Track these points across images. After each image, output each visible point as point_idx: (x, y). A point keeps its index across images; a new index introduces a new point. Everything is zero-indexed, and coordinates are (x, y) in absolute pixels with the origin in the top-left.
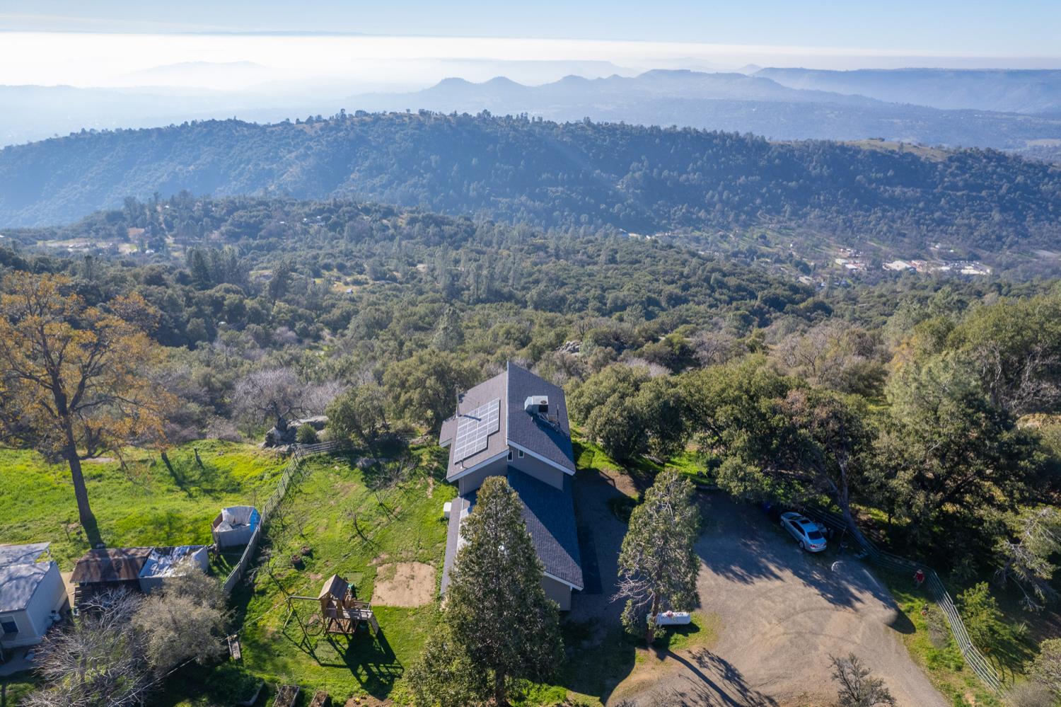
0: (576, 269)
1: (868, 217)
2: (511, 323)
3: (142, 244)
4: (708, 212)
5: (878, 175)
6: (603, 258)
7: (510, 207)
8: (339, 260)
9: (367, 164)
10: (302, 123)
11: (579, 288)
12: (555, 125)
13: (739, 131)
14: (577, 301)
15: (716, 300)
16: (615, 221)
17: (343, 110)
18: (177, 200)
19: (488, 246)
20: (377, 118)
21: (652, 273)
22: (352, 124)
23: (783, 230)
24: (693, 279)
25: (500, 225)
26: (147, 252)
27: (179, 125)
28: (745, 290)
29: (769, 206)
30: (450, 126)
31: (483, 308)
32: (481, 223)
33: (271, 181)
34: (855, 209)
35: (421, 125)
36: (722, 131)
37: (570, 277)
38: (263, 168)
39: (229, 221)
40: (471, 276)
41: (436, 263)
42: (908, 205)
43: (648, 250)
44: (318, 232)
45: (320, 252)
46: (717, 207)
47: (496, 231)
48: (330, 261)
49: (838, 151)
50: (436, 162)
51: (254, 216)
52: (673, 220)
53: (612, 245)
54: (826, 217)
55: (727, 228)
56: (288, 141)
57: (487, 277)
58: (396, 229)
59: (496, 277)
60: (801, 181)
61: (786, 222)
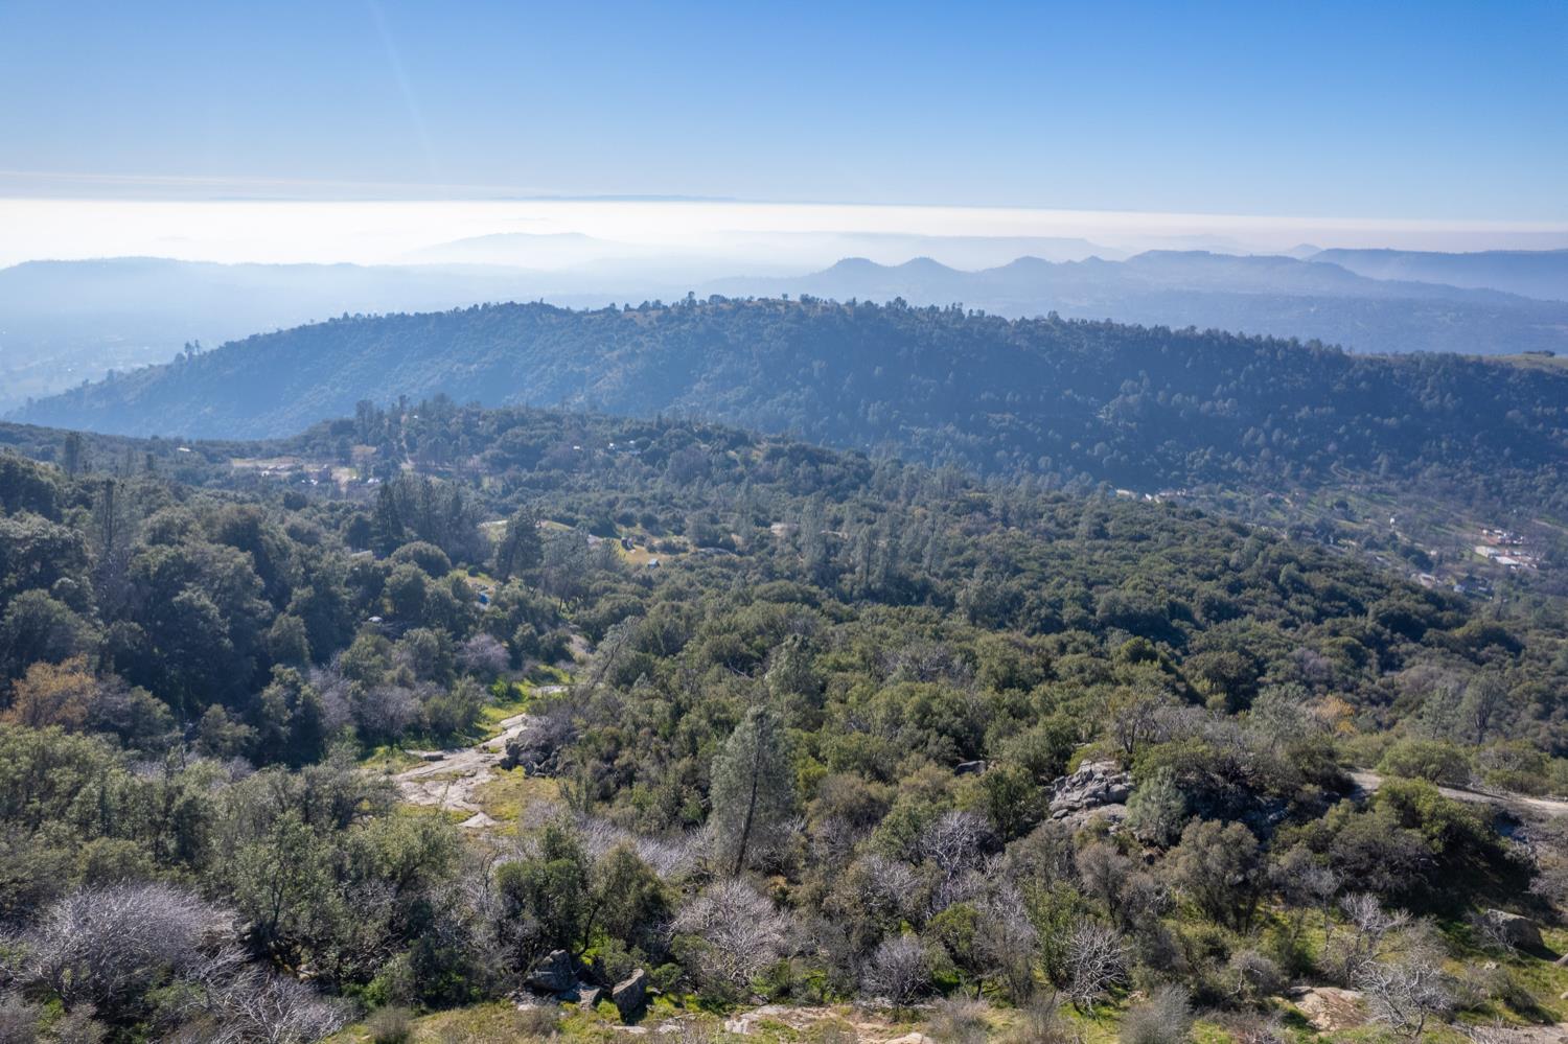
0: (1038, 546)
1: (1532, 478)
3: (365, 470)
4: (1248, 462)
5: (1548, 411)
6: (1083, 528)
7: (928, 441)
8: (648, 510)
9: (719, 370)
10: (633, 310)
11: (1043, 579)
12: (1004, 322)
13: (1297, 335)
14: (1042, 603)
15: (1292, 613)
16: (1095, 468)
17: (691, 294)
18: (429, 409)
19: (892, 500)
20: (739, 306)
21: (1174, 558)
22: (703, 313)
23: (1377, 495)
24: (1247, 574)
25: (913, 467)
26: (370, 481)
27: (466, 309)
28: (1343, 598)
29: (1350, 456)
30: (845, 320)
32: (882, 462)
33: (580, 388)
34: (1506, 465)
35: (801, 316)
36: (1270, 336)
37: (1028, 559)
38: (572, 371)
39: (499, 442)
40: (859, 549)
41: (803, 524)
43: (1161, 519)
44: (627, 464)
45: (620, 495)
46: (1263, 453)
47: (905, 476)
48: (633, 510)
49: (1470, 371)
50: (820, 370)
51: (535, 436)
52: (1191, 470)
53: (1099, 507)
54: (1452, 476)
55: (1280, 487)
56: (610, 333)
57: (885, 553)
58: (747, 466)
59: (902, 552)
60: (1406, 417)
61: (1379, 482)
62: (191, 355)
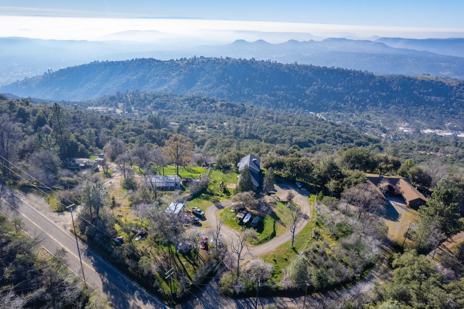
0: (283, 128)
1: (418, 109)
2: (255, 146)
3: (123, 110)
4: (345, 104)
5: (424, 91)
6: (294, 123)
7: (261, 99)
8: (195, 120)
9: (204, 79)
10: (179, 61)
11: (283, 135)
12: (282, 65)
14: (281, 140)
15: (337, 142)
16: (304, 106)
17: (195, 56)
18: (135, 93)
19: (250, 117)
20: (209, 60)
21: (313, 130)
22: (199, 62)
23: (377, 114)
24: (328, 134)
25: (256, 108)
26: (126, 112)
27: (131, 60)
28: (349, 139)
29: (372, 103)
30: (238, 65)
31: (247, 141)
32: (248, 107)
33: (165, 84)
34: (412, 106)
35: (226, 63)
36: (354, 70)
37: (280, 131)
38: (163, 79)
39: (154, 102)
40: (243, 128)
41: (231, 123)
42: (437, 105)
44: (187, 108)
45: (188, 116)
46: (349, 102)
47: (254, 110)
48: (192, 120)
49: (406, 80)
50: (232, 79)
51: (163, 101)
52: (330, 107)
53: (299, 118)
54: (398, 109)
55: (353, 111)
56: (173, 68)
57: (249, 129)
58: (215, 108)
59: (252, 129)
60: (388, 92)
61: (379, 110)
62: (50, 73)
